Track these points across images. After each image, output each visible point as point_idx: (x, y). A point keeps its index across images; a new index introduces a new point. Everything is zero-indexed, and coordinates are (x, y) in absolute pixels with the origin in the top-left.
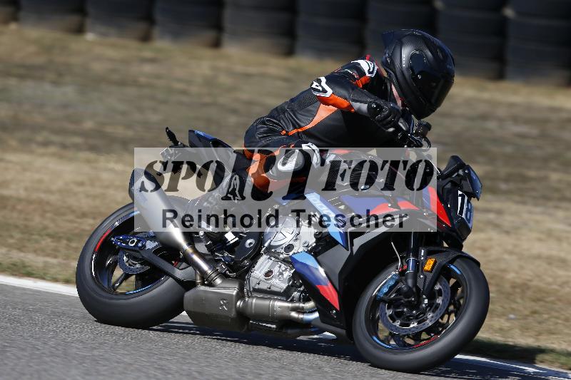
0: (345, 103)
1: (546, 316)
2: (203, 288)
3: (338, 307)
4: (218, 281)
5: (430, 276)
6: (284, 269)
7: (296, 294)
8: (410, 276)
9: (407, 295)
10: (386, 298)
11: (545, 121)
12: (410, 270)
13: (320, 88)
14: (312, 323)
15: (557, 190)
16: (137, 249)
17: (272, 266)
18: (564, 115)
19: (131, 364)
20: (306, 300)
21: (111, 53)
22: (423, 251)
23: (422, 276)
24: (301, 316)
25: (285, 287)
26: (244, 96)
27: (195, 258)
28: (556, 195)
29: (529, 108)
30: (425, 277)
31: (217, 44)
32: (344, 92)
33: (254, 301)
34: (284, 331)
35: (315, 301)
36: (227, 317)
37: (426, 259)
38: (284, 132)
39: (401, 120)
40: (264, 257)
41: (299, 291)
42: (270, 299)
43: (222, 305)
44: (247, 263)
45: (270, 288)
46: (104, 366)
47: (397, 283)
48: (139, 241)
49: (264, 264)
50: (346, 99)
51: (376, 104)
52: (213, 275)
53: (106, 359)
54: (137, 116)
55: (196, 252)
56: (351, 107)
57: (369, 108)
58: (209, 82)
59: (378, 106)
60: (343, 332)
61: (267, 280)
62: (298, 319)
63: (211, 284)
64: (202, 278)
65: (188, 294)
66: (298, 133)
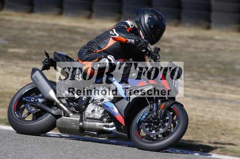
0: (124, 40)
2: (65, 117)
3: (124, 125)
4: (71, 115)
5: (163, 111)
6: (100, 109)
7: (105, 120)
8: (155, 111)
9: (154, 119)
10: (144, 120)
11: (50, 30)
12: (155, 109)
13: (113, 34)
14: (113, 131)
16: (35, 102)
17: (95, 108)
20: (110, 122)
22: (159, 101)
23: (160, 111)
24: (108, 129)
25: (100, 117)
27: (61, 105)
32: (124, 35)
33: (87, 122)
35: (114, 122)
36: (75, 129)
37: (161, 104)
38: (95, 51)
40: (91, 104)
41: (106, 118)
42: (92, 121)
43: (73, 125)
44: (83, 107)
45: (94, 117)
47: (149, 114)
48: (35, 99)
49: (90, 107)
50: (125, 38)
51: (138, 40)
52: (69, 112)
55: (61, 102)
56: (127, 41)
57: (135, 41)
59: (139, 40)
60: (126, 135)
61: (93, 114)
62: (106, 130)
63: (68, 116)
64: (64, 113)
65: (58, 120)
66: (100, 51)
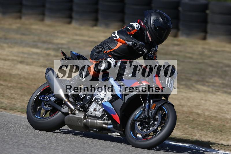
0: (124, 42)
2: (72, 115)
3: (119, 123)
4: (77, 112)
5: (154, 111)
6: (100, 108)
7: (105, 117)
8: (146, 111)
9: (145, 119)
10: (137, 119)
12: (147, 109)
14: (111, 129)
16: (48, 101)
17: (96, 106)
20: (108, 120)
22: (151, 101)
24: (107, 126)
25: (101, 115)
27: (68, 103)
30: (152, 111)
32: (123, 37)
33: (90, 120)
34: (102, 131)
35: (111, 120)
36: (80, 126)
37: (153, 104)
38: (105, 51)
40: (94, 103)
42: (94, 119)
43: (78, 122)
44: (87, 105)
45: (95, 115)
47: (142, 113)
48: (48, 98)
49: (94, 106)
50: (124, 40)
52: (75, 110)
55: (69, 101)
57: (132, 44)
61: (94, 112)
62: (105, 127)
63: (74, 114)
64: (71, 111)
65: (66, 117)
66: (111, 51)
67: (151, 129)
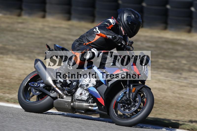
1: (158, 109)
2: (60, 99)
3: (104, 105)
4: (65, 97)
6: (86, 92)
7: (90, 101)
8: (128, 94)
9: (127, 100)
10: (120, 101)
11: (157, 42)
12: (128, 92)
13: (96, 31)
14: (96, 110)
15: (161, 65)
16: (38, 87)
17: (82, 91)
18: (164, 40)
19: (15, 128)
20: (94, 103)
21: (8, 20)
22: (131, 85)
23: (131, 94)
24: (92, 108)
25: (86, 99)
26: (54, 35)
27: (57, 89)
28: (161, 67)
29: (152, 37)
30: (133, 94)
31: (44, 17)
32: (104, 32)
33: (77, 103)
34: (87, 113)
35: (96, 103)
37: (133, 88)
38: (85, 44)
39: (123, 41)
40: (79, 88)
41: (91, 100)
42: (82, 102)
43: (66, 105)
44: (74, 90)
45: (82, 99)
46: (6, 128)
47: (123, 96)
48: (38, 84)
49: (79, 91)
50: (105, 34)
52: (63, 95)
53: (7, 126)
54: (17, 42)
55: (57, 87)
56: (106, 37)
58: (41, 30)
59: (115, 36)
60: (106, 113)
61: (80, 96)
62: (91, 109)
63: (62, 98)
64: (59, 96)
65: (55, 101)
66: (89, 44)
67: (132, 109)
